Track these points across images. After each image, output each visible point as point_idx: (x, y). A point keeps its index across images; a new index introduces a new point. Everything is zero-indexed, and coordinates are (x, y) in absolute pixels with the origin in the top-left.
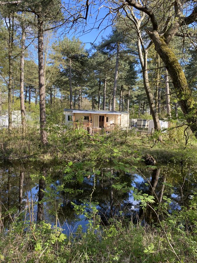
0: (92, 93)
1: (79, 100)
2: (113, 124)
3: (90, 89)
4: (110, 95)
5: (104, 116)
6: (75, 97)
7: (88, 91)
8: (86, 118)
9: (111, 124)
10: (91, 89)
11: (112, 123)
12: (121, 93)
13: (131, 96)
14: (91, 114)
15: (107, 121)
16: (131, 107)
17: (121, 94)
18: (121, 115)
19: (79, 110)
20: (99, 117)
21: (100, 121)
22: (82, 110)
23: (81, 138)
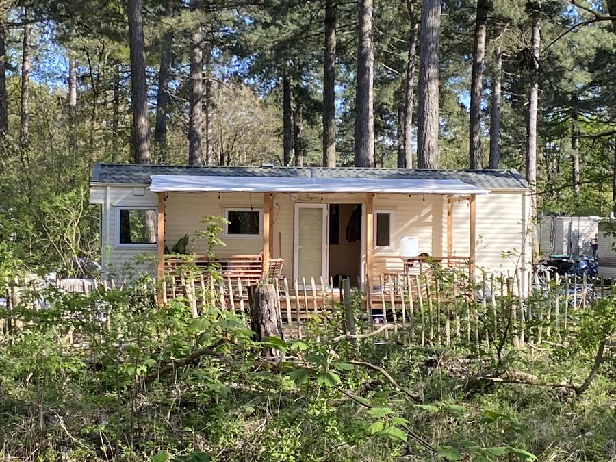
0: (282, 48)
1: (193, 99)
2: (423, 257)
3: (269, 19)
4: (404, 55)
5: (360, 206)
6: (164, 77)
7: (254, 37)
8: (243, 223)
9: (410, 262)
10: (273, 23)
11: (415, 253)
12: (476, 42)
13: (552, 59)
14: (271, 194)
15: (383, 238)
16: (560, 133)
17: (482, 46)
18: (472, 198)
19: (192, 167)
20: (326, 213)
21: (333, 240)
22: (209, 173)
23: (207, 360)
